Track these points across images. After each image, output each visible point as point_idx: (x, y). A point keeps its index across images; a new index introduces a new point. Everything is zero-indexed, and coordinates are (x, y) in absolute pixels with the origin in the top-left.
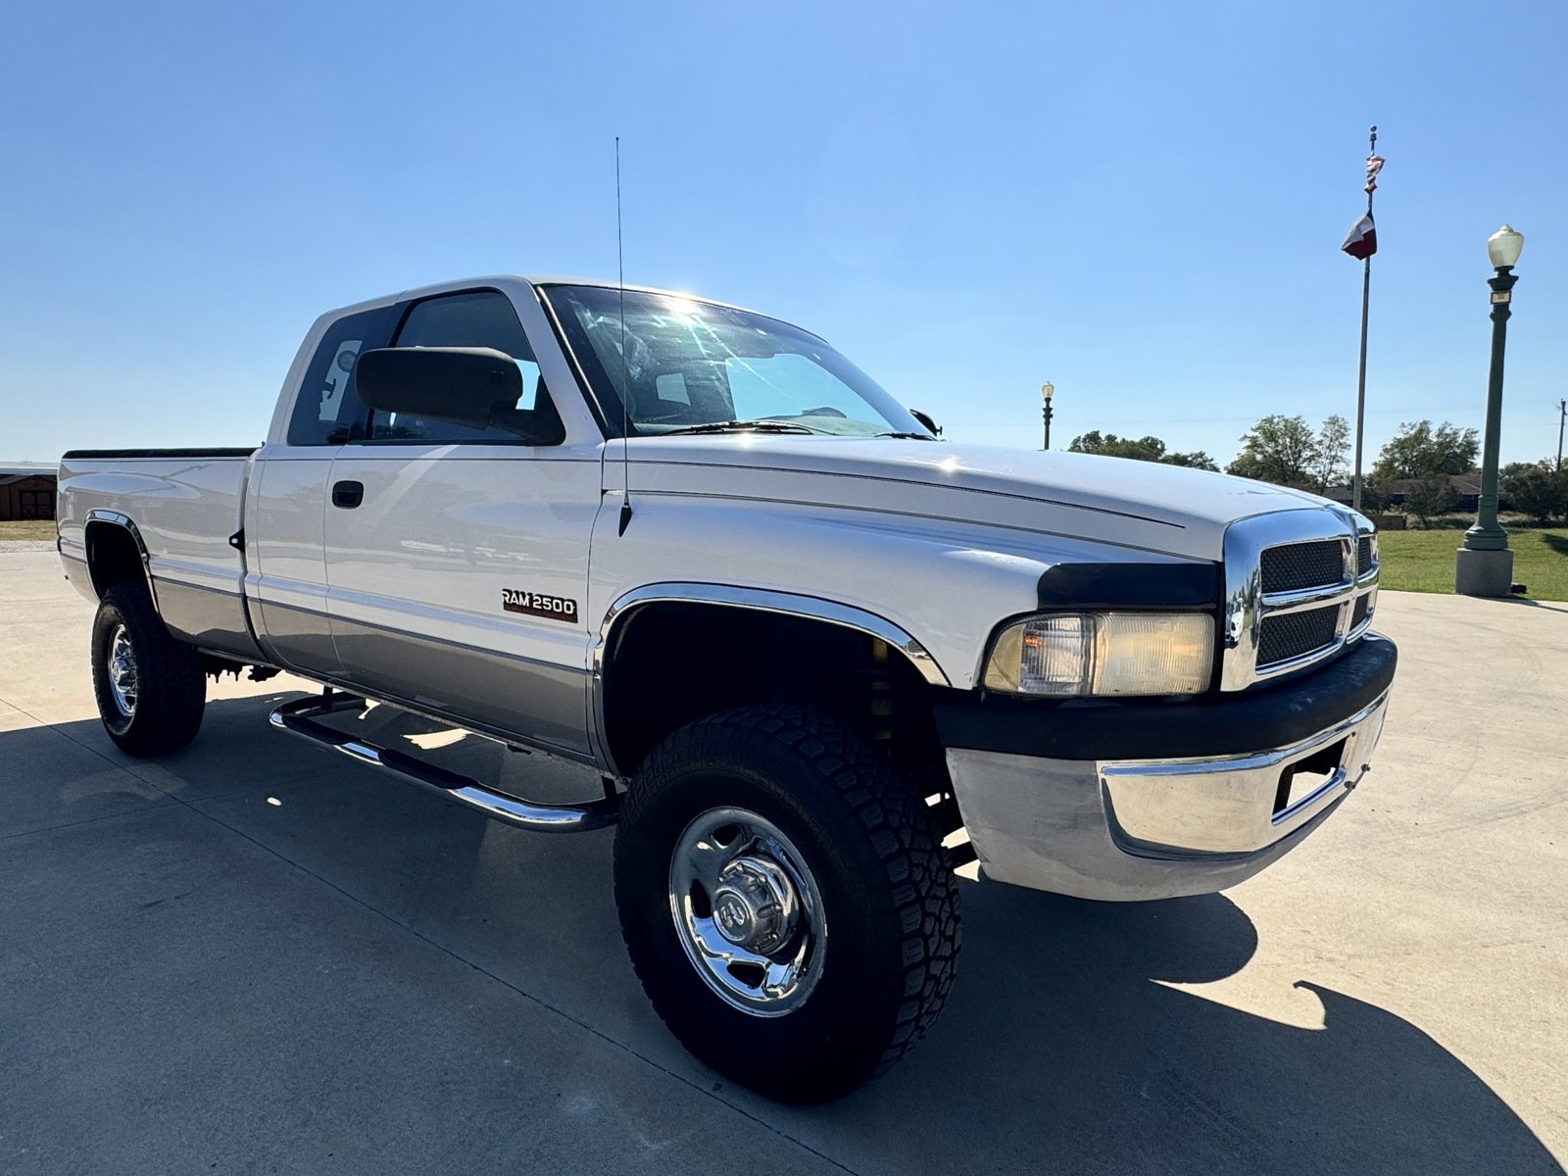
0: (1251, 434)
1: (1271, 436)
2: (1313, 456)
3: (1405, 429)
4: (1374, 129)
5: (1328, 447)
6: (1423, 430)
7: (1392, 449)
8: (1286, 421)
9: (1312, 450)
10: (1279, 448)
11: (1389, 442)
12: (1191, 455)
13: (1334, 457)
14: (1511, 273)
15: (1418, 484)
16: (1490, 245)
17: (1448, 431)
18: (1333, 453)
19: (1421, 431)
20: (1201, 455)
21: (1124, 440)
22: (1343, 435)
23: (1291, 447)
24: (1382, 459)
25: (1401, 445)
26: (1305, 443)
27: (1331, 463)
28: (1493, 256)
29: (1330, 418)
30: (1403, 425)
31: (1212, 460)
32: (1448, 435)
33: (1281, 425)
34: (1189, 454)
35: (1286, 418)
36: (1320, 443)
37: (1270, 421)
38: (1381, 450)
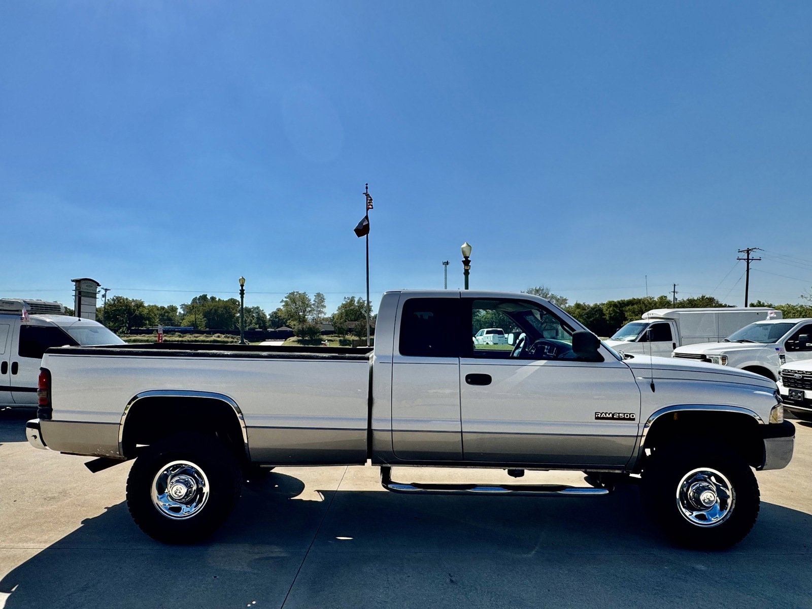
0: (285, 300)
1: (294, 301)
2: (311, 310)
3: (346, 300)
4: (367, 184)
5: (317, 307)
6: (352, 300)
7: (341, 308)
8: (300, 294)
9: (310, 308)
10: (297, 306)
11: (340, 305)
12: (253, 308)
13: (320, 311)
14: (469, 259)
15: (358, 324)
16: (462, 248)
17: (361, 301)
18: (319, 309)
19: (352, 301)
20: (258, 308)
21: (219, 299)
22: (323, 302)
23: (302, 306)
24: (337, 312)
25: (344, 306)
26: (307, 305)
27: (319, 314)
28: (463, 252)
29: (317, 294)
30: (345, 298)
31: (263, 310)
32: (361, 303)
33: (298, 296)
34: (252, 307)
35: (300, 292)
36: (314, 304)
37: (293, 293)
38: (337, 308)
